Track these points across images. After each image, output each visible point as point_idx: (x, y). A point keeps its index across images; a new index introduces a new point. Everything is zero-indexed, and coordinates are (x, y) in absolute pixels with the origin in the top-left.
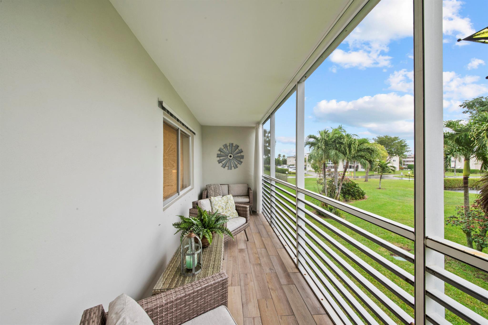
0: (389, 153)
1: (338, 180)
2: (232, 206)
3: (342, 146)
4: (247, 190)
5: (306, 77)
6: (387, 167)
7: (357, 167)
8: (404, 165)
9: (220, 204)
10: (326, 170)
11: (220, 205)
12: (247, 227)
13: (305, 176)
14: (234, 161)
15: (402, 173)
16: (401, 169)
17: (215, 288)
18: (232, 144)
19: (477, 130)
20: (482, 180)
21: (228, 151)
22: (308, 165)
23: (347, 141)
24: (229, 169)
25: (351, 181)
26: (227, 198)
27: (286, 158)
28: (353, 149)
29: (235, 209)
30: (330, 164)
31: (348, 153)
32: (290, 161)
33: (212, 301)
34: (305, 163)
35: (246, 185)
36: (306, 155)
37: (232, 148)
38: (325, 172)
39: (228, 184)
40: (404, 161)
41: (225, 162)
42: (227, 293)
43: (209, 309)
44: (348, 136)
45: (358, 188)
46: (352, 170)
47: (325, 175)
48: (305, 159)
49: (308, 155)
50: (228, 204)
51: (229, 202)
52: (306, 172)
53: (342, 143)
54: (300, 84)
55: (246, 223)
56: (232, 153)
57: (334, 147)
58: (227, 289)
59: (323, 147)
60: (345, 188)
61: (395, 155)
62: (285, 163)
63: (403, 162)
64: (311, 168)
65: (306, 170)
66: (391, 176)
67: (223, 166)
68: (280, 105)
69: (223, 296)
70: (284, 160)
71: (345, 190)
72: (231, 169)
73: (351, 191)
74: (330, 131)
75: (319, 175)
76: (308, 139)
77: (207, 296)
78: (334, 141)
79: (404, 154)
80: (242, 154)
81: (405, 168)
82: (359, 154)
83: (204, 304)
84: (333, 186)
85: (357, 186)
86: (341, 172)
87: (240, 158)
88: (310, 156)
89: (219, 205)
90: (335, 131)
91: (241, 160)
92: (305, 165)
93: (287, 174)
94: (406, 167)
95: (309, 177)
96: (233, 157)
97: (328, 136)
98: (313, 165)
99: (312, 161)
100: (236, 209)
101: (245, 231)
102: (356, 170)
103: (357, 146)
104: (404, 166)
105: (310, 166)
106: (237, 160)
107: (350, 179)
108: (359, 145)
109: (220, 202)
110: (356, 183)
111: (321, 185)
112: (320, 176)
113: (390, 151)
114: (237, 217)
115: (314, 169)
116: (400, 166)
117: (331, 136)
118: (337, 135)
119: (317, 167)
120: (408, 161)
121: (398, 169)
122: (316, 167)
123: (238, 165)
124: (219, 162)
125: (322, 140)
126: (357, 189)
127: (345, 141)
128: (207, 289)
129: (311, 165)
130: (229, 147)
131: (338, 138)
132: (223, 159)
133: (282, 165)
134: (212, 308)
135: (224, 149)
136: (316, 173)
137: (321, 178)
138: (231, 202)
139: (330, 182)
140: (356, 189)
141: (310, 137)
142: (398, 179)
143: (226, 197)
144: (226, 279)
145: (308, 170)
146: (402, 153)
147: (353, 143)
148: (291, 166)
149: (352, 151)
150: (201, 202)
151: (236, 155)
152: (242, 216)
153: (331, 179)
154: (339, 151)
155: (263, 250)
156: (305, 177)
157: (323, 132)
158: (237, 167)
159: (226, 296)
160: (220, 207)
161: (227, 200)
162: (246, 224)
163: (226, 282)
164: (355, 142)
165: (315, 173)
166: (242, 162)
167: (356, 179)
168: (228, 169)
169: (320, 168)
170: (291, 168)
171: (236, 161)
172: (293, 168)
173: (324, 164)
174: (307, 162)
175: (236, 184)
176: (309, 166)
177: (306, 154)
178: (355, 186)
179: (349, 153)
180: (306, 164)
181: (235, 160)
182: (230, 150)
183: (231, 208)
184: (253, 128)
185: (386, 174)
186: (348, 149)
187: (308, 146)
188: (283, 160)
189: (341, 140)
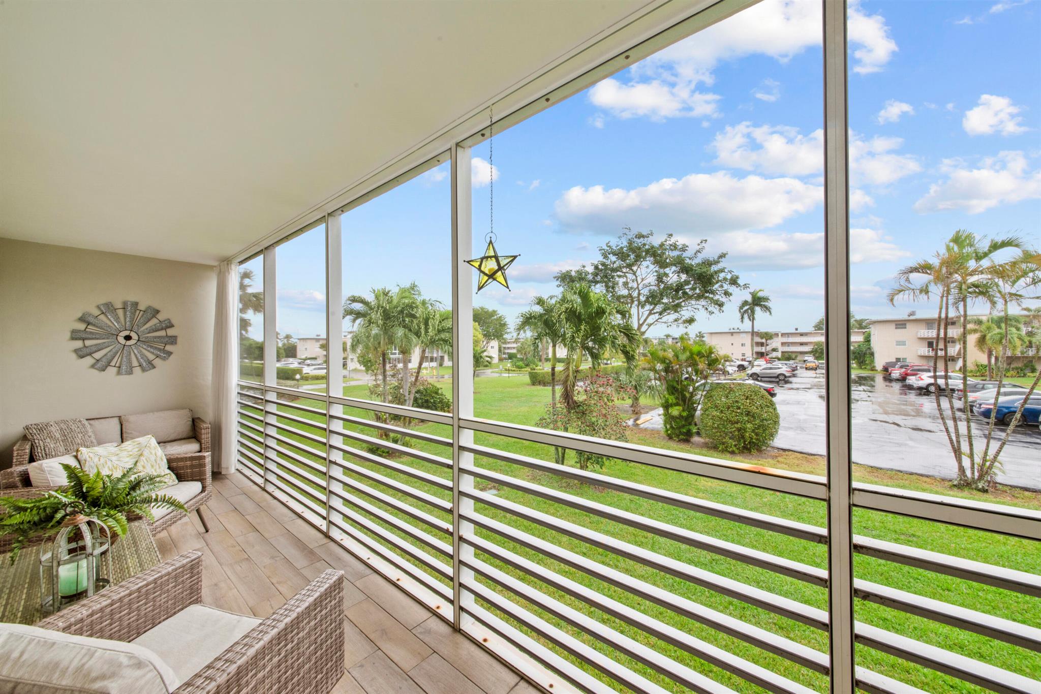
0: (485, 335)
1: (409, 385)
2: (156, 462)
3: (415, 321)
4: (190, 423)
5: (342, 211)
6: (481, 357)
7: (442, 358)
8: (504, 353)
9: (117, 462)
10: (388, 366)
11: (115, 465)
12: (206, 501)
13: (344, 382)
14: (140, 352)
15: (501, 366)
16: (501, 360)
17: (176, 577)
18: (137, 304)
19: (559, 311)
20: (564, 370)
21: (118, 322)
22: (350, 357)
23: (423, 312)
24: (124, 373)
25: (430, 384)
26: (139, 444)
27: (292, 341)
28: (431, 327)
29: (167, 467)
30: (395, 354)
31: (423, 332)
32: (306, 349)
33: (170, 602)
34: (344, 352)
35: (185, 413)
36: (345, 336)
37: (133, 313)
38: (385, 371)
39: (120, 417)
40: (505, 348)
41: (106, 355)
42: (201, 581)
43: (163, 618)
44: (424, 303)
45: (442, 395)
46: (434, 364)
47: (385, 377)
48: (345, 344)
49: (350, 336)
50: (142, 458)
51: (145, 453)
52: (345, 372)
53: (413, 316)
54: (333, 217)
55: (202, 492)
56: (135, 327)
57: (400, 323)
58: (200, 575)
59: (380, 322)
60: (421, 399)
61: (494, 339)
62: (291, 354)
63: (502, 349)
64: (357, 363)
65: (346, 368)
66: (488, 371)
67: (99, 365)
68: (289, 238)
69: (192, 589)
70: (289, 347)
71: (420, 401)
72: (130, 372)
73: (431, 403)
74: (394, 291)
75: (374, 378)
76: (350, 304)
77: (160, 595)
78: (402, 312)
79: (504, 336)
80: (170, 332)
81: (505, 359)
82: (443, 336)
83: (153, 610)
84: (400, 397)
85: (440, 392)
86: (414, 369)
87: (162, 343)
88: (356, 337)
89: (110, 466)
90: (402, 293)
91: (169, 348)
92: (344, 359)
93: (298, 380)
94: (506, 356)
95: (353, 383)
96: (138, 340)
97: (390, 302)
98: (362, 357)
99: (359, 350)
100: (169, 468)
101: (198, 511)
102: (441, 365)
103: (437, 323)
104: (504, 356)
105: (356, 360)
106: (151, 347)
107: (430, 380)
108: (440, 322)
109: (114, 458)
110: (439, 386)
111: (377, 396)
112: (376, 380)
113: (488, 331)
114: (173, 484)
115: (364, 366)
116: (499, 355)
117: (395, 302)
118: (406, 301)
119: (370, 361)
120: (508, 348)
121: (496, 360)
122: (367, 361)
123: (157, 362)
124: (81, 353)
125: (378, 309)
126: (440, 398)
127: (419, 312)
128: (159, 582)
129: (358, 357)
130: (120, 313)
131: (407, 306)
132: (96, 345)
133: (283, 360)
134: (169, 615)
135: (102, 317)
136: (367, 374)
137: (379, 382)
138: (153, 453)
139: (396, 390)
140: (438, 397)
141: (354, 300)
142: (497, 375)
143: (134, 442)
144: (199, 557)
145: (351, 369)
146: (502, 335)
147: (431, 316)
148: (308, 362)
149: (430, 330)
150: (44, 465)
151: (149, 333)
152: (188, 481)
153: (397, 384)
154: (410, 330)
155: (252, 536)
156: (344, 385)
157: (381, 292)
158: (155, 367)
159: (199, 587)
160: (116, 469)
161: (137, 450)
162: (203, 494)
163: (198, 563)
164: (434, 316)
165: (365, 373)
166: (170, 354)
167: (441, 380)
168: (119, 373)
169: (376, 362)
170: (308, 365)
171: (148, 351)
172: (313, 365)
173: (384, 355)
174: (348, 350)
175: (150, 412)
176: (352, 359)
177: (346, 334)
178: (437, 393)
179: (425, 334)
180: (345, 356)
181: (145, 347)
182: (128, 319)
183: (152, 466)
184: (211, 268)
185: (480, 368)
186: (423, 327)
187: (349, 318)
188: (286, 347)
189: (412, 310)
